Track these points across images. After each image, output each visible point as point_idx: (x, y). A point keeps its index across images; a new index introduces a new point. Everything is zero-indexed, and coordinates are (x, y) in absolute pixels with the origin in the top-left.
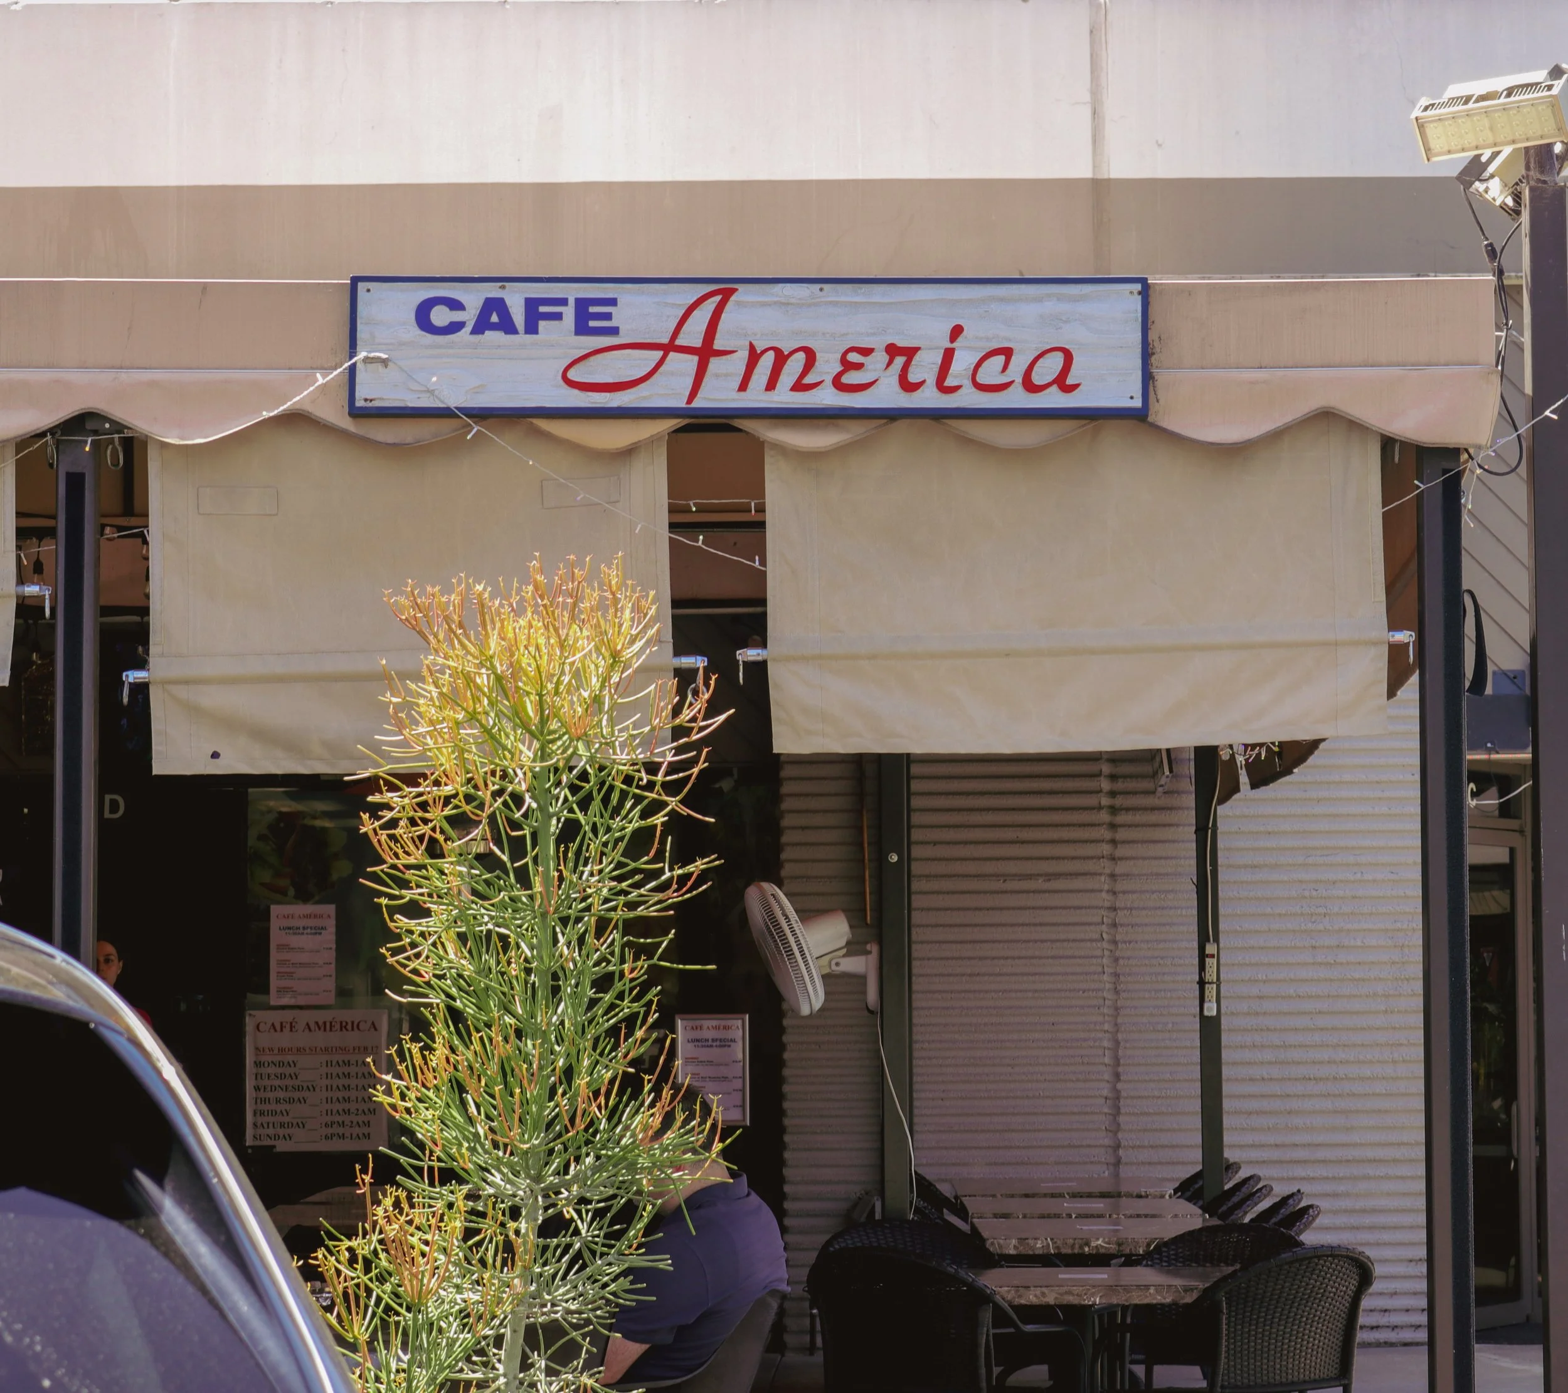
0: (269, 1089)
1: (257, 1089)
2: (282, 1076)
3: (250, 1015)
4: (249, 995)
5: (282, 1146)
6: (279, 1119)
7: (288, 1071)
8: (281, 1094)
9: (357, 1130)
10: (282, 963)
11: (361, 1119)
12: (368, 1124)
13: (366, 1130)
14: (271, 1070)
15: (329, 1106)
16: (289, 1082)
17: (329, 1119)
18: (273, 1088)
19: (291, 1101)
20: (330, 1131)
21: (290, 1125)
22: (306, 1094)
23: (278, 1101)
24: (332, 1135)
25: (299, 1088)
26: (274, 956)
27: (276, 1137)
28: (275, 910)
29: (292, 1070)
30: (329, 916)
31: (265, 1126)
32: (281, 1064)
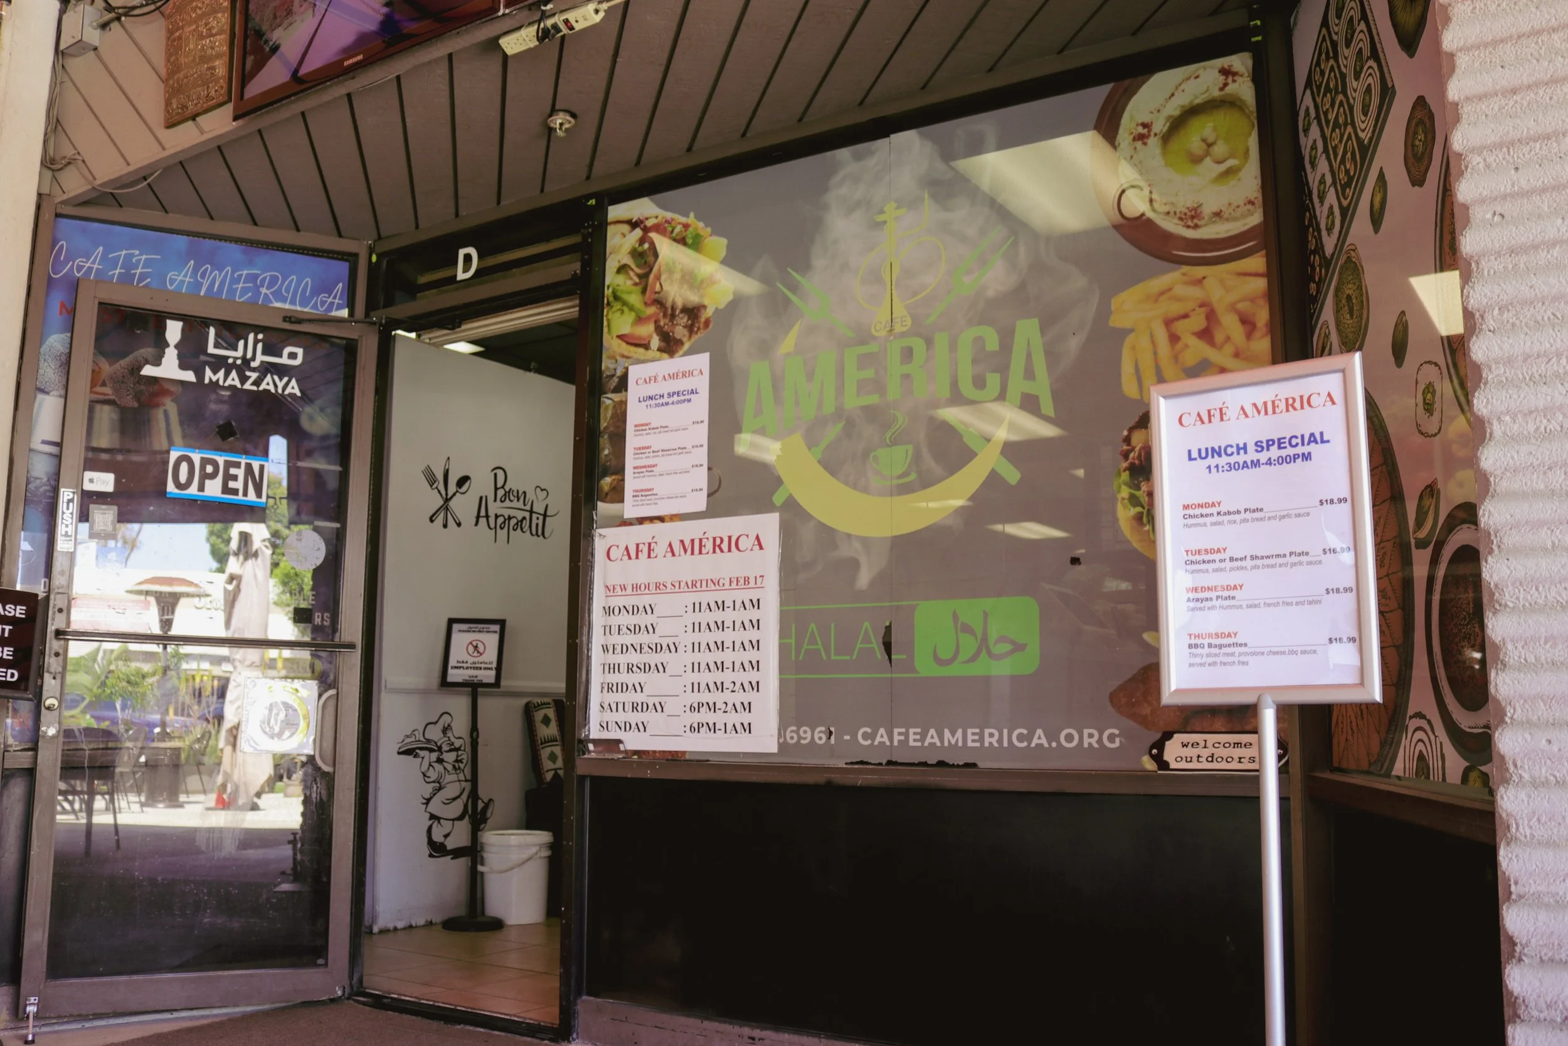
0: (619, 649)
1: (605, 649)
2: (635, 630)
3: (600, 535)
4: (600, 504)
5: (633, 742)
6: (629, 697)
7: (643, 620)
8: (634, 658)
9: (733, 718)
10: (641, 450)
11: (739, 697)
12: (748, 707)
13: (745, 717)
14: (625, 620)
15: (695, 677)
16: (643, 638)
17: (695, 698)
18: (624, 649)
19: (646, 668)
20: (696, 718)
21: (643, 707)
22: (664, 657)
23: (630, 669)
24: (700, 725)
25: (657, 648)
26: (632, 441)
27: (627, 726)
28: (636, 373)
29: (648, 619)
30: (701, 372)
31: (614, 707)
32: (635, 610)
